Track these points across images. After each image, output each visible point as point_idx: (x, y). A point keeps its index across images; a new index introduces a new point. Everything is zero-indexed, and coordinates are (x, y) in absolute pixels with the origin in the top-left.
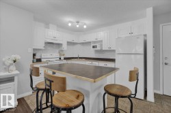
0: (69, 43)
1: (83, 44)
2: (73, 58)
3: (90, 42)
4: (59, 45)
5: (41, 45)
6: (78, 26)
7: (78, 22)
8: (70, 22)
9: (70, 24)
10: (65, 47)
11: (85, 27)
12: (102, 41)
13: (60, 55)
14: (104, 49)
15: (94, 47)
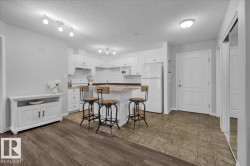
5: (72, 71)
6: (107, 53)
7: (107, 49)
9: (100, 51)
11: (114, 53)
12: (130, 67)
13: (89, 80)
14: (132, 74)
15: (123, 72)
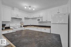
0: (26, 18)
1: (32, 19)
2: (28, 26)
3: (36, 18)
4: (20, 19)
5: (9, 19)
6: (30, 9)
7: (30, 7)
8: (26, 6)
9: (25, 8)
10: (23, 20)
11: (34, 9)
12: (42, 17)
13: (21, 24)
14: (43, 21)
